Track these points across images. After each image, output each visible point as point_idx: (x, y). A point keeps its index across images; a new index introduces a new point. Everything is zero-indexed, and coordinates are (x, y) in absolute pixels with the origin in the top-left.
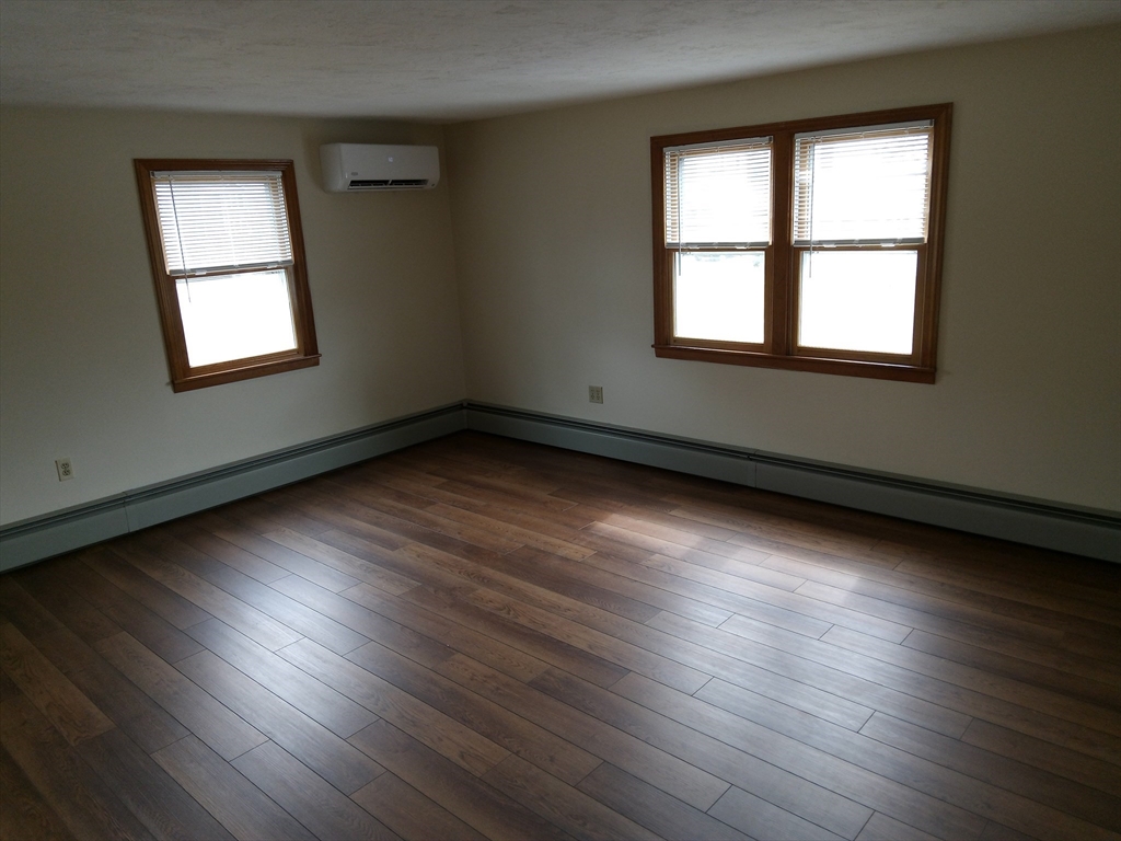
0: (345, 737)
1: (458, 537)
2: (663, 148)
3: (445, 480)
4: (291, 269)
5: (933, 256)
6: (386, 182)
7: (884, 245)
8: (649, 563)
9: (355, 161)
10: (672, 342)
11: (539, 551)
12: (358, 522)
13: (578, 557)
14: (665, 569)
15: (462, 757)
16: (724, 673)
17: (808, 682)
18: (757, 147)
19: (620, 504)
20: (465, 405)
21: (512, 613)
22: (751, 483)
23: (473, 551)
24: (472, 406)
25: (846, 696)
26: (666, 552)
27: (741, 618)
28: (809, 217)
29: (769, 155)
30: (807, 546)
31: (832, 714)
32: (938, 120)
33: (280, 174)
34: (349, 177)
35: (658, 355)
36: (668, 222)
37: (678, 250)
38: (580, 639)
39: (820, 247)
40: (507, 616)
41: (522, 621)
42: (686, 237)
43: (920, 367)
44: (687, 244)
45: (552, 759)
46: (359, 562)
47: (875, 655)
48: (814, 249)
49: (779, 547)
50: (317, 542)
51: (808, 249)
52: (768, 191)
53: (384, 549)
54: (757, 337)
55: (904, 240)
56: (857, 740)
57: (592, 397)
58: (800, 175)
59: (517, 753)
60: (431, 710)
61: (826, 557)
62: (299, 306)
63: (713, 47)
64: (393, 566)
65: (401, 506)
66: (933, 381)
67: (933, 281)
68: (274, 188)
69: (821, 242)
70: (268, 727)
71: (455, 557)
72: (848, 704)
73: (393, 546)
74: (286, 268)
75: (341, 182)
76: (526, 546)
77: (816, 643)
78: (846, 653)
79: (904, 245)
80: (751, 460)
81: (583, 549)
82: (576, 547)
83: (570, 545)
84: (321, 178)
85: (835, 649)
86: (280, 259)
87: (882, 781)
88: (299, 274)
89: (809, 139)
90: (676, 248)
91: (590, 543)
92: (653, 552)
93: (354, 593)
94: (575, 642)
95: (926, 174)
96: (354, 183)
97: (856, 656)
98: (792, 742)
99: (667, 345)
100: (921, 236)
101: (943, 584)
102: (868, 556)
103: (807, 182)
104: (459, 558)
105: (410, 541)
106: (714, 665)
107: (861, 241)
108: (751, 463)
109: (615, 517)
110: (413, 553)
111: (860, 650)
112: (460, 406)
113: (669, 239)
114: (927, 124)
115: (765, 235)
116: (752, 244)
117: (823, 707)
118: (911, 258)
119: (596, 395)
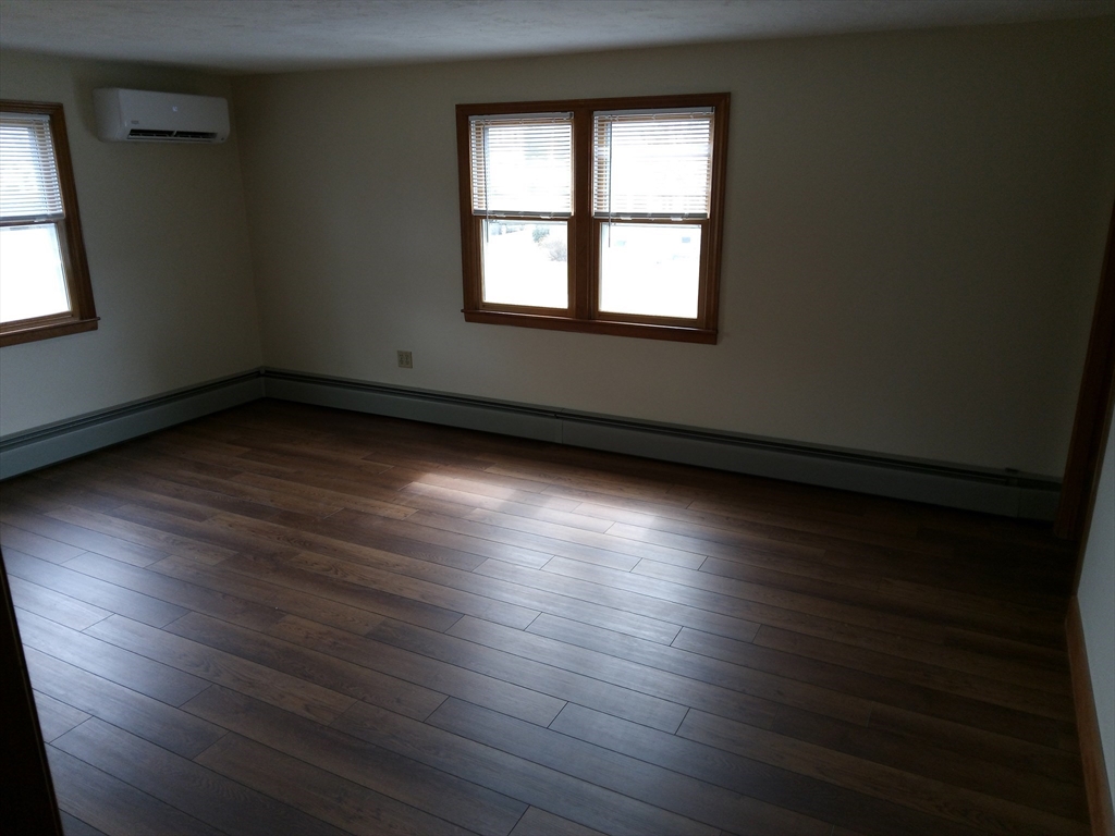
0: (177, 705)
1: (271, 504)
2: (470, 115)
3: (247, 450)
4: (62, 224)
5: (715, 230)
6: (170, 133)
7: (673, 219)
8: (470, 517)
9: (135, 109)
10: (481, 307)
11: (360, 512)
12: (155, 496)
13: (401, 516)
14: (487, 521)
15: (308, 710)
16: (551, 608)
17: (624, 608)
18: (559, 121)
19: (437, 465)
20: (262, 372)
21: (339, 573)
22: (558, 440)
23: (288, 517)
24: (270, 374)
25: (658, 617)
26: (486, 506)
27: (560, 559)
28: (608, 190)
29: (570, 130)
30: (612, 492)
31: (647, 633)
32: (717, 107)
33: (47, 118)
34: (128, 126)
35: (468, 320)
36: (475, 190)
37: (485, 217)
38: (412, 591)
39: (618, 218)
40: (334, 576)
41: (350, 579)
42: (494, 205)
43: (703, 330)
44: (494, 212)
45: (399, 701)
46: (163, 535)
47: (679, 581)
48: (613, 221)
49: (588, 495)
50: (111, 518)
51: (607, 221)
52: (570, 164)
53: (191, 521)
54: (563, 302)
55: (691, 215)
56: (671, 652)
57: (401, 362)
58: (599, 151)
59: (363, 700)
60: (268, 670)
61: (629, 502)
62: (72, 263)
63: (525, 21)
64: (202, 536)
65: (203, 477)
66: (714, 342)
67: (715, 252)
68: (40, 133)
69: (618, 214)
70: (87, 705)
71: (271, 524)
72: (660, 623)
73: (201, 518)
74: (56, 223)
75: (120, 129)
76: (346, 509)
77: (628, 575)
78: (653, 581)
79: (690, 219)
80: (558, 418)
81: (404, 509)
82: (397, 507)
83: (391, 505)
84: (95, 126)
85: (645, 579)
86: (49, 213)
87: (694, 683)
88: (71, 229)
89: (607, 118)
90: (483, 215)
91: (411, 502)
92: (474, 507)
93: (164, 566)
94: (406, 594)
95: (708, 156)
96: (134, 132)
97: (663, 583)
98: (615, 660)
99: (476, 309)
100: (704, 212)
101: (728, 518)
102: (666, 498)
103: (604, 157)
104: (276, 525)
105: (218, 511)
106: (541, 602)
107: (654, 215)
108: (559, 421)
109: (431, 477)
110: (222, 523)
111: (664, 578)
112: (257, 374)
113: (475, 206)
114: (709, 111)
115: (566, 205)
116: (556, 214)
117: (639, 628)
118: (695, 232)
119: (405, 359)
